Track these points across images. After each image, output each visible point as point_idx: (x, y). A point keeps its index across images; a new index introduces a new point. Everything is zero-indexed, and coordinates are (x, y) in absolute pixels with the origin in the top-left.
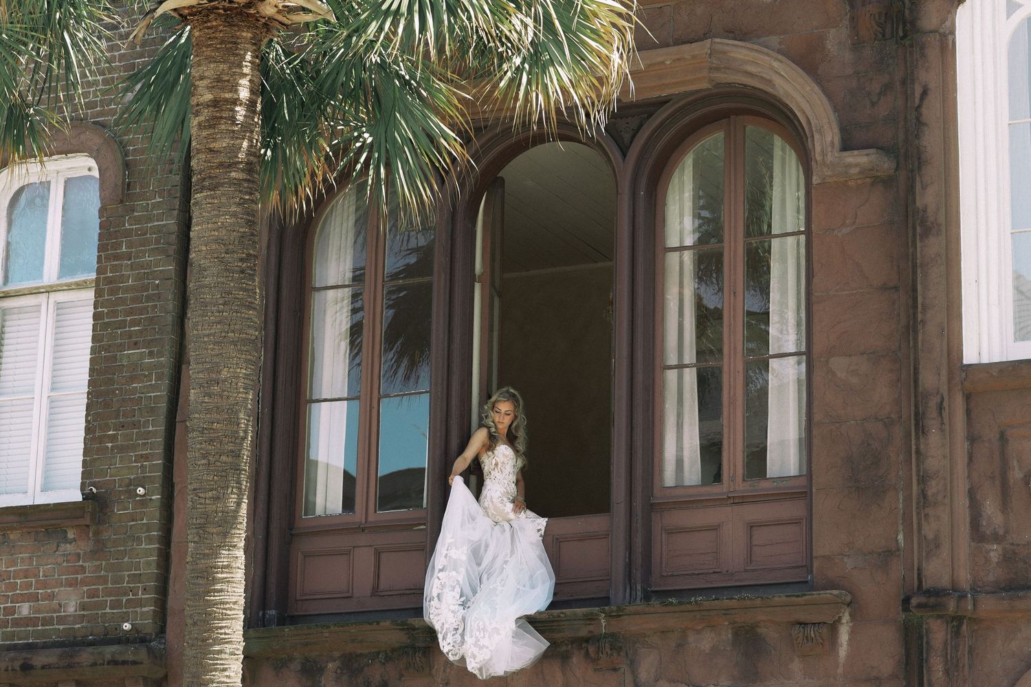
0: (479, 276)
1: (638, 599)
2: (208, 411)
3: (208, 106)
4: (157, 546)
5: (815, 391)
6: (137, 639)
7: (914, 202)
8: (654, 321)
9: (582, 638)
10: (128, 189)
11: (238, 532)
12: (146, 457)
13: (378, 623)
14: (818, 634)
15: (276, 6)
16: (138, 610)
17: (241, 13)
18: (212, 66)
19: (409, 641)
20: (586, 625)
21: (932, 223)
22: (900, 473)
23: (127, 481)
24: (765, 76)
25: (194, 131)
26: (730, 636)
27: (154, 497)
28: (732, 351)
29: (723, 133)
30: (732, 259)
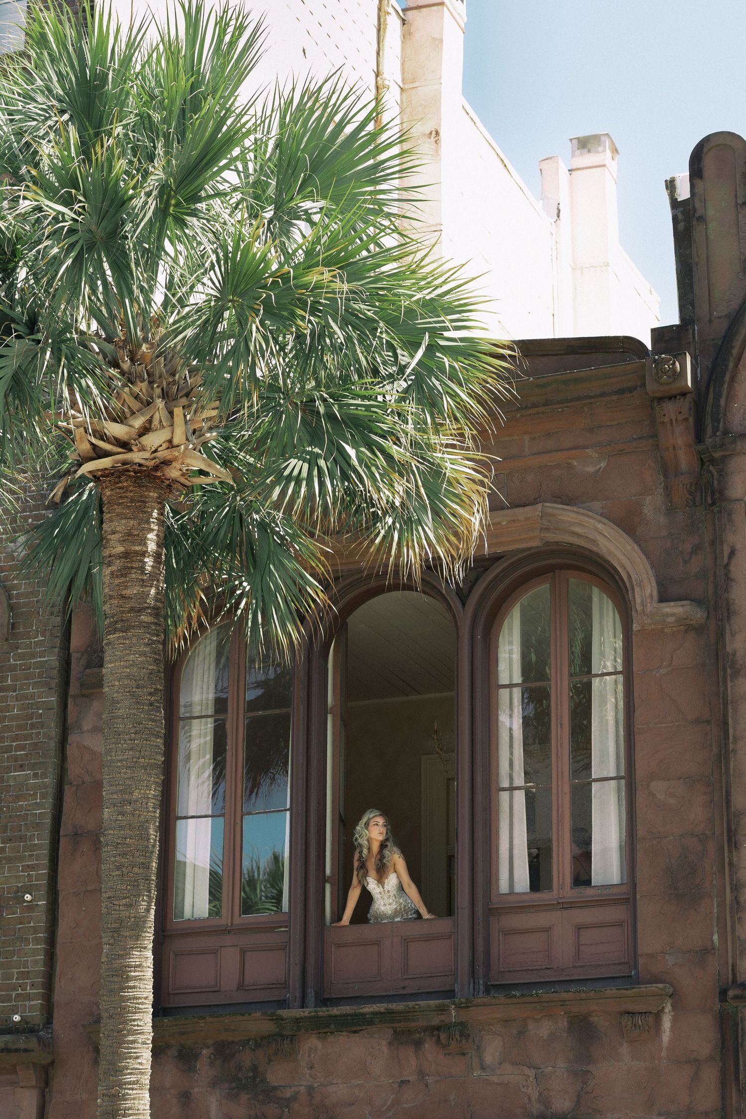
0: (331, 708)
1: (481, 992)
2: (121, 828)
3: (120, 557)
4: (44, 946)
6: (26, 1029)
7: (724, 647)
8: (489, 750)
9: (434, 1026)
10: (13, 628)
11: (148, 935)
12: (32, 868)
13: (250, 1014)
14: (645, 1022)
15: (180, 470)
16: (27, 1003)
17: (149, 476)
18: (123, 521)
19: (277, 1030)
20: (438, 1015)
21: (741, 665)
22: (714, 882)
23: (15, 889)
24: (590, 536)
25: (107, 579)
26: (565, 1024)
27: (40, 903)
28: (560, 775)
29: (548, 585)
30: (559, 696)
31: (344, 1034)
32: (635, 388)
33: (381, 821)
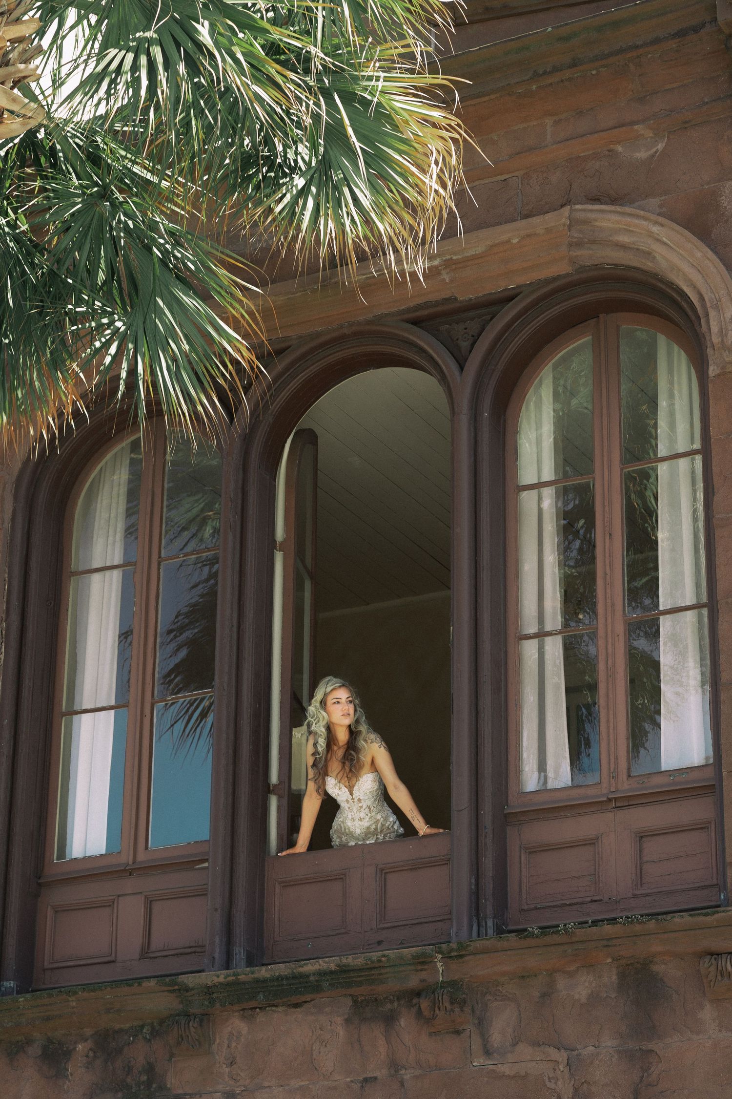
0: (281, 543)
5: (721, 643)
8: (505, 578)
9: (412, 989)
13: (140, 984)
19: (181, 1006)
20: (417, 971)
24: (643, 248)
26: (614, 977)
28: (609, 609)
30: (606, 490)
31: (280, 1009)
32: (703, 25)
33: (343, 694)
